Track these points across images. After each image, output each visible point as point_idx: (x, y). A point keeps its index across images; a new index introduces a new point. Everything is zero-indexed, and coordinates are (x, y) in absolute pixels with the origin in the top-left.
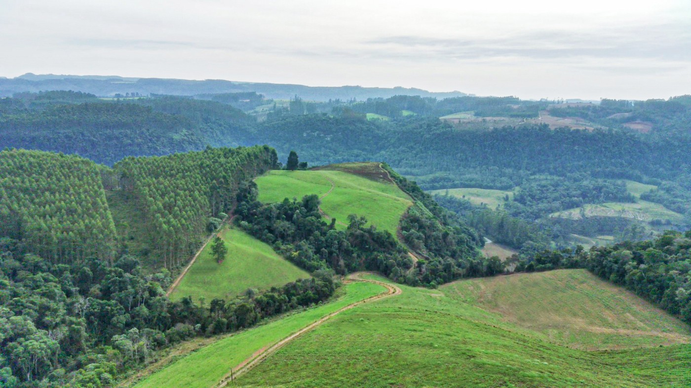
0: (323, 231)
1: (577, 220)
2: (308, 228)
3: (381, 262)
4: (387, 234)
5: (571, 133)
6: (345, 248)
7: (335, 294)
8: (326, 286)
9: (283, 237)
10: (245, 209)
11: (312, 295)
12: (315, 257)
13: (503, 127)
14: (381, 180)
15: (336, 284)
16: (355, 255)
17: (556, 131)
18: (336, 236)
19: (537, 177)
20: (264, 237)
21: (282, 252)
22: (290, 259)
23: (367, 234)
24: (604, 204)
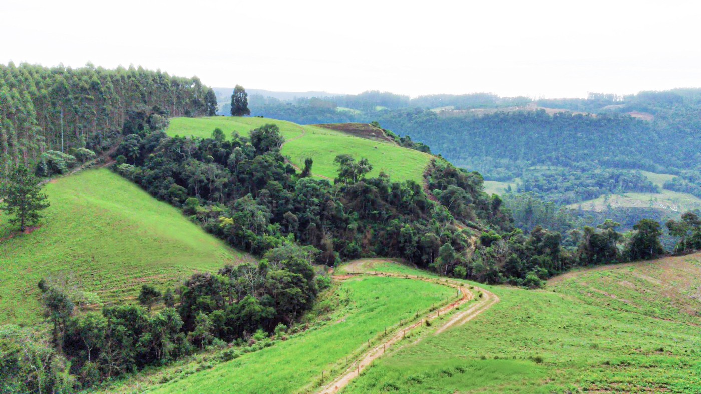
0: (288, 183)
1: (601, 212)
2: (258, 175)
3: (408, 239)
4: (412, 188)
5: (572, 119)
6: (334, 212)
7: (318, 305)
8: (297, 282)
9: (206, 192)
10: (135, 146)
11: (258, 308)
12: (271, 227)
13: (496, 113)
14: (374, 138)
15: (320, 281)
16: (353, 225)
17: (556, 118)
18: (314, 189)
19: (538, 167)
20: (163, 191)
21: (200, 220)
22: (217, 232)
23: (374, 189)
24: (625, 194)
